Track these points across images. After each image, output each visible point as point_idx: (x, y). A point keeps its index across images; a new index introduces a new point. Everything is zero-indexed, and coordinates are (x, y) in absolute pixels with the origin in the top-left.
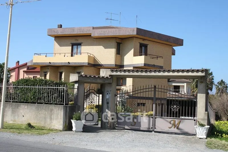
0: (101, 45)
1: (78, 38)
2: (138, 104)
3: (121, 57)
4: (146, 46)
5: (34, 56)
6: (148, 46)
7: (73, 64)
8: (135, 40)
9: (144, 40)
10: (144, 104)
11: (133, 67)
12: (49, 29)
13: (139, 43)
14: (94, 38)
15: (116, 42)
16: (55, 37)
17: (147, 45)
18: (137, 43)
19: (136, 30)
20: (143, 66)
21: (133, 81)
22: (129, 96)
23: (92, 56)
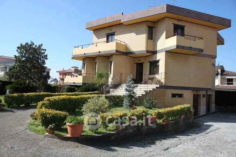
0: (133, 32)
1: (112, 28)
2: (174, 95)
3: (154, 41)
4: (182, 28)
5: (74, 49)
6: (185, 28)
7: (103, 53)
8: (167, 20)
9: (179, 20)
10: (180, 96)
11: (165, 51)
12: (87, 23)
13: (173, 24)
14: (126, 25)
15: (148, 26)
16: (94, 30)
17: (184, 26)
18: (170, 24)
19: (165, 6)
20: (176, 48)
21: (165, 68)
22: (160, 86)
23: (124, 43)
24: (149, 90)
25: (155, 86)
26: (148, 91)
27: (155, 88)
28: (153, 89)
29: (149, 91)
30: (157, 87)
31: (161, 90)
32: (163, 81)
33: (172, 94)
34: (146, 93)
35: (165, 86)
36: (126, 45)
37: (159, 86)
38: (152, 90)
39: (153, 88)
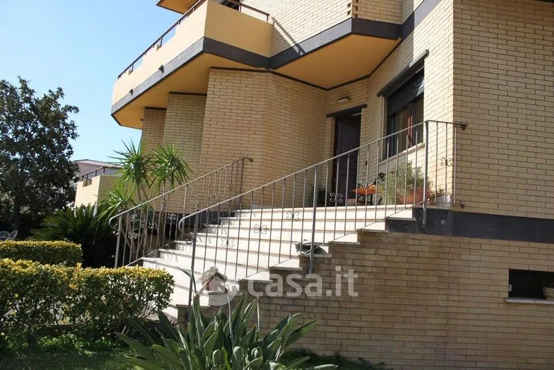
21: (456, 93)
22: (417, 212)
23: (263, 18)
24: (329, 238)
25: (381, 215)
26: (326, 249)
27: (381, 227)
28: (362, 234)
29: (333, 245)
30: (390, 223)
31: (424, 243)
32: (441, 179)
33: (515, 275)
34: (303, 260)
35: (455, 213)
36: (273, 26)
37: (406, 214)
38: (353, 239)
39: (360, 226)
